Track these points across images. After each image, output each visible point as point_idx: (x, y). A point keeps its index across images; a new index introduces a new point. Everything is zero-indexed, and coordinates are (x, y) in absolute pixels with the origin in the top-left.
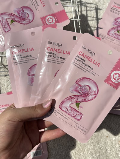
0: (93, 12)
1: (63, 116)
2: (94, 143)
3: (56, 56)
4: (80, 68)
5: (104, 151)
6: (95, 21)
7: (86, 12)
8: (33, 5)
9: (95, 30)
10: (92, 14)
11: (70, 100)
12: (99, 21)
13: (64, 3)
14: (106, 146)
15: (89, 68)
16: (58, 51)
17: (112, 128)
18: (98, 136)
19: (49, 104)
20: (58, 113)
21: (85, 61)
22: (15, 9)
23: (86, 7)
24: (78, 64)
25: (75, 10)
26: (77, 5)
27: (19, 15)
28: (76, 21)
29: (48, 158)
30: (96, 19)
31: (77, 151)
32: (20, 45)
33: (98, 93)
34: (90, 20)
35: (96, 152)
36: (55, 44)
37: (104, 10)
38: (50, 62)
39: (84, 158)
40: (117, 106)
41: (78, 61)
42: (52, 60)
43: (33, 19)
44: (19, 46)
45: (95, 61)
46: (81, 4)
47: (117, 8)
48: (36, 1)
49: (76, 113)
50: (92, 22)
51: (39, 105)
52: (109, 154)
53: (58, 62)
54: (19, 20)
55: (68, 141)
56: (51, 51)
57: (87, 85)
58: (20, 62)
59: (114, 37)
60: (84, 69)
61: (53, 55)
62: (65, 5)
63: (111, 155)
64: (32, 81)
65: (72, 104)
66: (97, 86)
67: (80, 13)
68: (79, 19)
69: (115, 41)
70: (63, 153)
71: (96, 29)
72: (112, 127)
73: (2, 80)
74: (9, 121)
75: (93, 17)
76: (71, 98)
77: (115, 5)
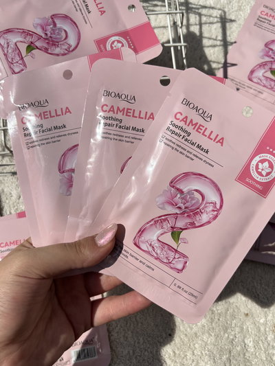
0: (215, 26)
1: (144, 264)
2: (217, 331)
3: (122, 125)
4: (178, 151)
5: (239, 349)
6: (221, 47)
7: (198, 27)
8: (77, 10)
9: (219, 69)
10: (212, 32)
11: (158, 226)
12: (230, 48)
13: (148, 7)
14: (244, 338)
15: (200, 151)
16: (127, 112)
17: (258, 295)
18: (226, 313)
19: (110, 236)
20: (133, 256)
21: (189, 134)
22: (36, 20)
23: (200, 15)
24: (174, 140)
25: (175, 23)
26: (178, 11)
27: (46, 34)
28: (176, 48)
29: (110, 365)
30: (222, 43)
31: (178, 348)
32: (40, 103)
33: (221, 206)
34: (208, 47)
35: (221, 351)
36: (119, 96)
37: (241, 22)
38: (109, 138)
39: (193, 365)
40: (270, 245)
41: (173, 135)
42: (114, 135)
43: (78, 44)
44: (37, 104)
45: (212, 132)
46: (188, 8)
47: (270, 19)
48: (84, 1)
49: (172, 254)
50: (212, 51)
51: (87, 239)
52: (252, 354)
53: (127, 139)
54: (46, 45)
55: (157, 326)
56: (111, 114)
57: (197, 191)
58: (41, 140)
59: (264, 86)
60: (188, 152)
61: (115, 123)
62: (150, 11)
63: (256, 357)
64: (70, 183)
65: (162, 234)
66: (218, 190)
67: (185, 30)
68: (182, 43)
69: (267, 94)
70: (146, 353)
71: (221, 66)
72: (258, 293)
73: (6, 185)
74: (19, 276)
75: (216, 40)
76: (159, 221)
77: (267, 11)
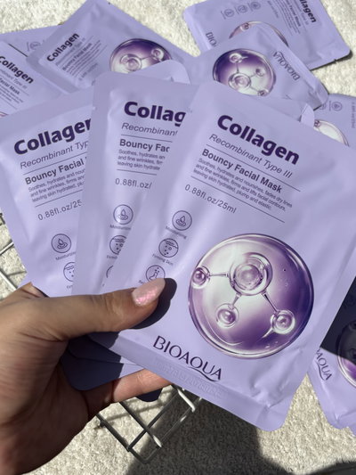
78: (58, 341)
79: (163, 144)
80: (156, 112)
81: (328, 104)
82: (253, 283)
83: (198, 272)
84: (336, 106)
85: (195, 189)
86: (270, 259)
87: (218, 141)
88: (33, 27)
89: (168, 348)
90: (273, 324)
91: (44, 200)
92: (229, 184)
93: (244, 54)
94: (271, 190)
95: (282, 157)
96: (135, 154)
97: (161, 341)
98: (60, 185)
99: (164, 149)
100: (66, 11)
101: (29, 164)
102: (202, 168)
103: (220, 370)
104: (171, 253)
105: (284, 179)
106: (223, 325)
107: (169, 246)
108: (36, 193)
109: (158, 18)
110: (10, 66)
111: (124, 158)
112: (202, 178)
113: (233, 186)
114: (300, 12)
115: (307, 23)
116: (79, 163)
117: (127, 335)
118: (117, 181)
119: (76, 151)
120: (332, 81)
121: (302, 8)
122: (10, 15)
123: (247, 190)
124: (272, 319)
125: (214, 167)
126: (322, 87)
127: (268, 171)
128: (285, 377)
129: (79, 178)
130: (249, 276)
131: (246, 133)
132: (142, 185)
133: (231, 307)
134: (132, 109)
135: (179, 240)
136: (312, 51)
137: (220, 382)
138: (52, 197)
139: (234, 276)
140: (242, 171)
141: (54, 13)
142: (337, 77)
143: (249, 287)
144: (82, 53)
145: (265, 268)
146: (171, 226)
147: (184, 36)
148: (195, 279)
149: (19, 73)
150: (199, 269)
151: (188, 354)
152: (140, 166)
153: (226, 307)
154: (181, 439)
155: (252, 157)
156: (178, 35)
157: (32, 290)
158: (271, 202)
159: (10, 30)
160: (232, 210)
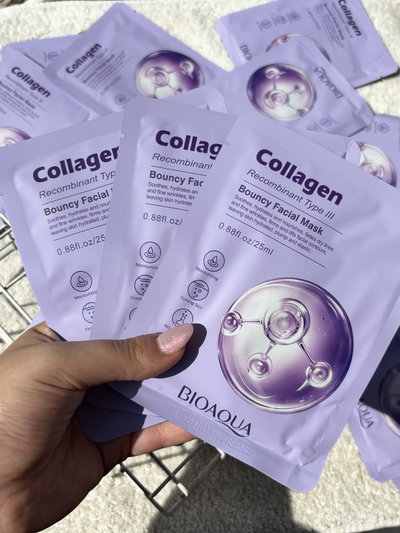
78: (77, 390)
79: (196, 178)
80: (190, 143)
81: (373, 125)
82: (288, 331)
83: (230, 318)
84: (382, 128)
85: (229, 228)
86: (308, 306)
87: (257, 176)
88: (51, 35)
89: (194, 399)
90: (309, 377)
91: (64, 234)
92: (267, 224)
93: (281, 68)
94: (311, 232)
95: (324, 196)
96: (166, 187)
97: (186, 391)
98: (82, 218)
99: (197, 183)
100: (87, 19)
101: (49, 193)
102: (238, 205)
103: (249, 425)
104: (201, 296)
105: (326, 220)
106: (255, 376)
107: (198, 288)
108: (56, 226)
109: (188, 28)
110: (25, 77)
111: (154, 191)
112: (237, 216)
113: (271, 226)
114: (344, 25)
115: (351, 36)
116: (104, 195)
117: (151, 384)
118: (145, 216)
119: (101, 181)
120: (377, 100)
121: (346, 20)
122: (26, 23)
123: (286, 231)
124: (308, 371)
125: (251, 204)
126: (367, 106)
127: (309, 211)
128: (320, 433)
129: (104, 211)
130: (284, 324)
131: (287, 170)
132: (172, 221)
133: (264, 357)
134: (165, 138)
135: (210, 282)
136: (356, 67)
137: (249, 438)
138: (73, 231)
139: (269, 324)
140: (281, 210)
141: (74, 21)
142: (383, 96)
143: (284, 335)
144: (104, 65)
145: (303, 315)
146: (201, 267)
147: (217, 48)
148: (226, 325)
149: (35, 86)
150: (231, 314)
151: (215, 406)
152: (171, 200)
153: (258, 356)
154: (206, 490)
155: (292, 196)
156: (209, 47)
157: (46, 331)
158: (311, 244)
159: (26, 39)
160: (269, 251)
